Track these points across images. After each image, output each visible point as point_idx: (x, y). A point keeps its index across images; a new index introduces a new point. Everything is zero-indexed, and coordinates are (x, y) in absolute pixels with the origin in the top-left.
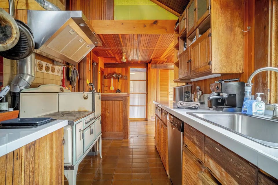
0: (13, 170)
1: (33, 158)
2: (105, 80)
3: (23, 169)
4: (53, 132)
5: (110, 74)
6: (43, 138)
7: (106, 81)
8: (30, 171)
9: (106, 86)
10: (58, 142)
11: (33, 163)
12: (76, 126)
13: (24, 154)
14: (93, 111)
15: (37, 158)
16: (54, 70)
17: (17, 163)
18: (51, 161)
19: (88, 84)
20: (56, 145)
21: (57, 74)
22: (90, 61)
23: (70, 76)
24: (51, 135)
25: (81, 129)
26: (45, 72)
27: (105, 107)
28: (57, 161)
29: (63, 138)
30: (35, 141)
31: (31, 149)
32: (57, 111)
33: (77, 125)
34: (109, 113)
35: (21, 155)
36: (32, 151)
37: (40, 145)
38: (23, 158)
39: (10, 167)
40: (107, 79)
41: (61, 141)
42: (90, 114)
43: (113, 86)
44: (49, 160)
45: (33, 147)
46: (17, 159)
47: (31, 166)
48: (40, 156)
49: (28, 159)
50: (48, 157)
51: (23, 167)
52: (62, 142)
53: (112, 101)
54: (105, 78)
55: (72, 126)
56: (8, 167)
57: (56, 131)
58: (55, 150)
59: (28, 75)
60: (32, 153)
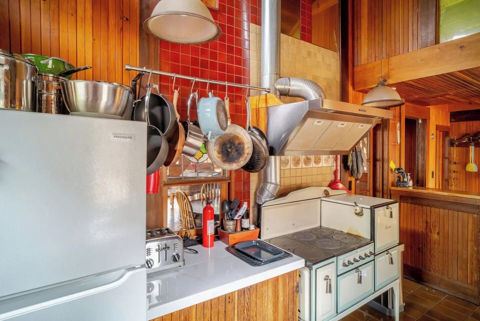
0: (225, 312)
1: (249, 304)
2: (452, 148)
3: (236, 313)
4: (278, 276)
5: (467, 134)
6: (262, 283)
7: (455, 152)
8: (244, 318)
9: (455, 163)
10: (286, 289)
11: (248, 310)
12: (316, 271)
13: (236, 298)
14: (371, 240)
15: (253, 305)
16: (320, 159)
17: (229, 307)
18: (276, 311)
19: (393, 170)
20: (284, 292)
21: (324, 165)
22: (398, 125)
23: (350, 163)
24: (276, 279)
25: (329, 275)
26: (304, 166)
27: (429, 220)
28: (286, 313)
29: (298, 283)
30: (251, 286)
31: (246, 293)
32: (318, 225)
33: (318, 270)
34: (438, 233)
35: (233, 299)
36: (246, 296)
37: (258, 290)
38: (236, 302)
39: (222, 309)
40: (456, 146)
41: (293, 287)
42: (358, 248)
43: (475, 163)
44: (272, 310)
45: (248, 292)
46: (229, 302)
47: (246, 312)
48: (258, 303)
49: (243, 305)
50: (270, 307)
51: (236, 311)
52: (295, 289)
53: (446, 211)
54: (452, 144)
55: (310, 270)
56: (220, 308)
57: (283, 275)
58: (281, 299)
59: (271, 183)
60: (247, 298)
